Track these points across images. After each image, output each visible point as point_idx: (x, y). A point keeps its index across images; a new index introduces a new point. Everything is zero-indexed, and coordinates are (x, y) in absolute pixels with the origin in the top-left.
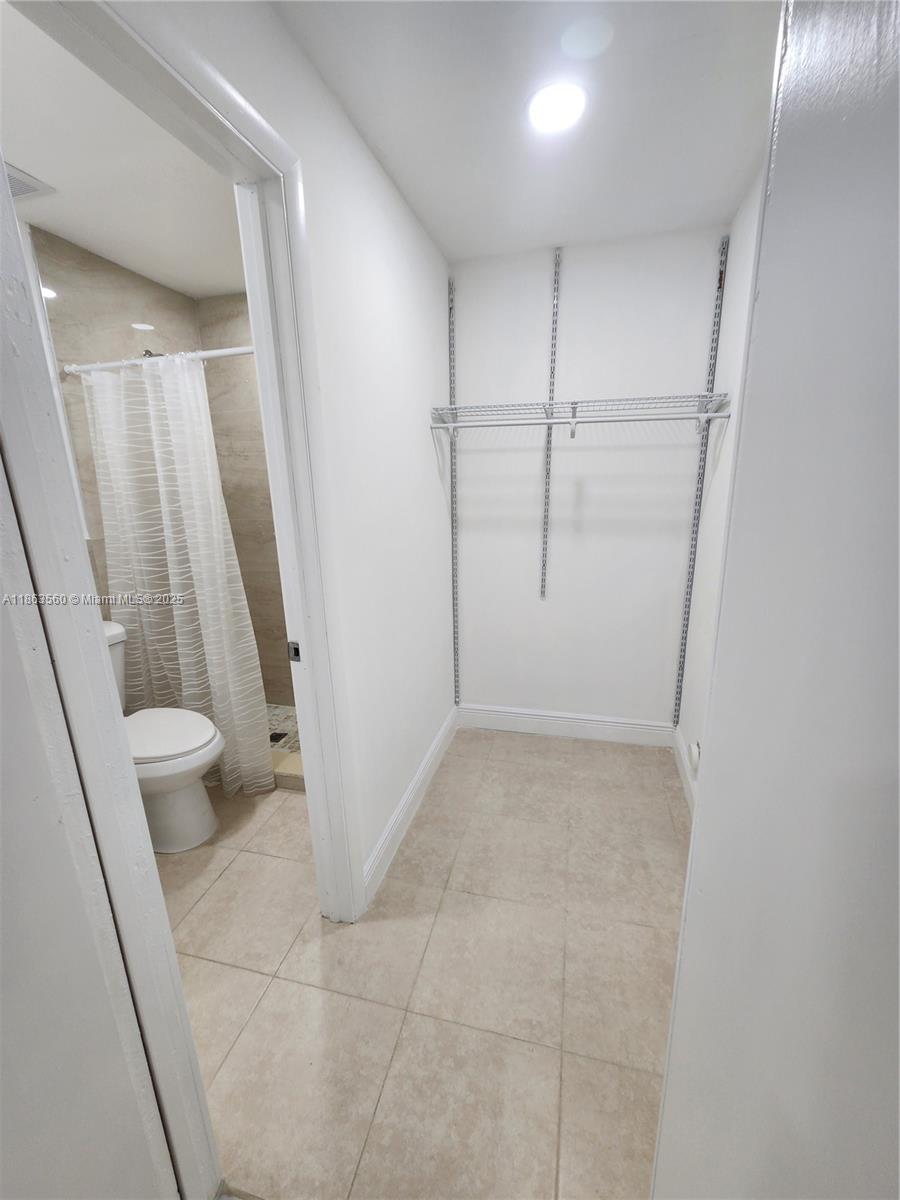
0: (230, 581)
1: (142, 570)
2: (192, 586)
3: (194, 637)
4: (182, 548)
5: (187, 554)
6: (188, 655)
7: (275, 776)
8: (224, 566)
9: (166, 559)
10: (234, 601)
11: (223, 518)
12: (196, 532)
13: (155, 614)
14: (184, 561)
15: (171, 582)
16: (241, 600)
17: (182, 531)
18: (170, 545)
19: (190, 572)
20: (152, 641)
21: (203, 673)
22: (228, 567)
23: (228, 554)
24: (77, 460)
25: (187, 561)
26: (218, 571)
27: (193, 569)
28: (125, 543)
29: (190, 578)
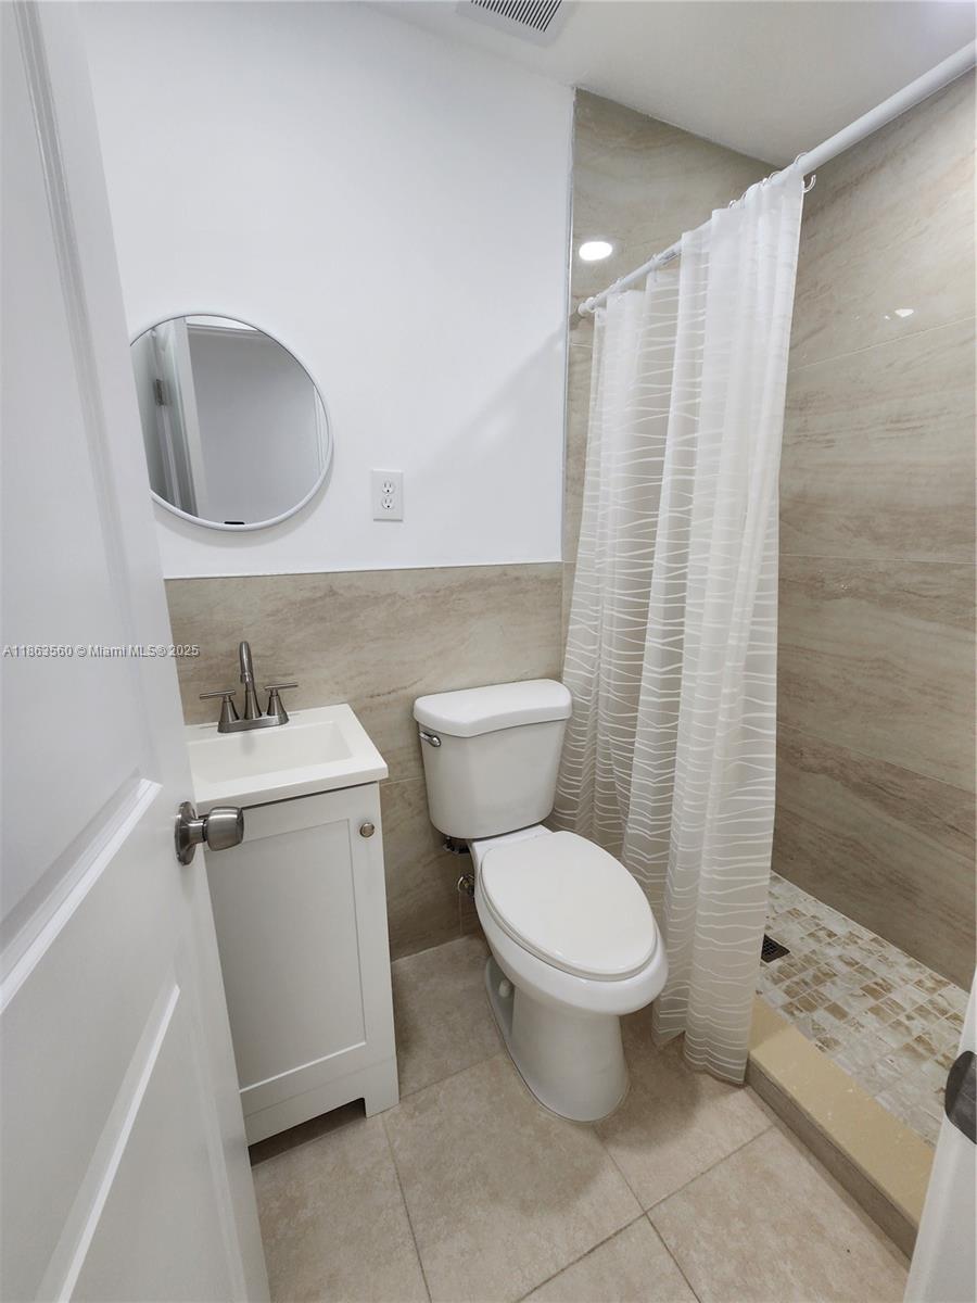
0: (752, 665)
1: (612, 615)
2: (679, 658)
3: (663, 748)
4: (677, 589)
5: (682, 599)
6: (648, 774)
7: (748, 1061)
8: (746, 635)
9: (647, 605)
10: (749, 706)
11: (768, 536)
12: (707, 559)
13: (618, 689)
14: (676, 612)
15: (647, 644)
16: (762, 708)
17: (683, 558)
18: (658, 579)
19: (682, 632)
20: (605, 728)
21: (664, 809)
22: (754, 636)
23: (759, 611)
24: (568, 446)
25: (681, 612)
26: (731, 642)
27: (686, 629)
28: (599, 570)
29: (679, 644)
